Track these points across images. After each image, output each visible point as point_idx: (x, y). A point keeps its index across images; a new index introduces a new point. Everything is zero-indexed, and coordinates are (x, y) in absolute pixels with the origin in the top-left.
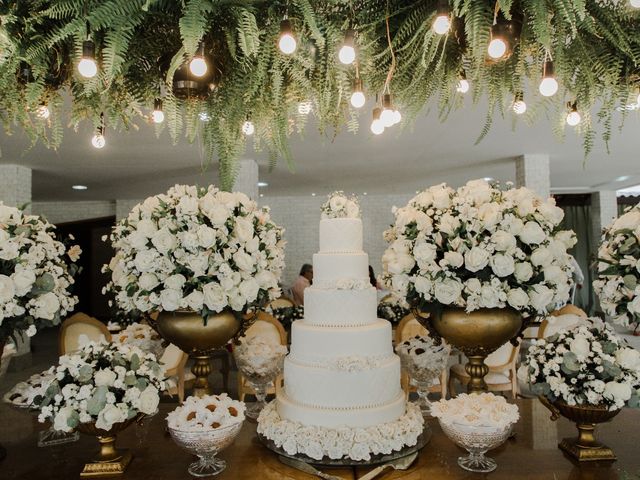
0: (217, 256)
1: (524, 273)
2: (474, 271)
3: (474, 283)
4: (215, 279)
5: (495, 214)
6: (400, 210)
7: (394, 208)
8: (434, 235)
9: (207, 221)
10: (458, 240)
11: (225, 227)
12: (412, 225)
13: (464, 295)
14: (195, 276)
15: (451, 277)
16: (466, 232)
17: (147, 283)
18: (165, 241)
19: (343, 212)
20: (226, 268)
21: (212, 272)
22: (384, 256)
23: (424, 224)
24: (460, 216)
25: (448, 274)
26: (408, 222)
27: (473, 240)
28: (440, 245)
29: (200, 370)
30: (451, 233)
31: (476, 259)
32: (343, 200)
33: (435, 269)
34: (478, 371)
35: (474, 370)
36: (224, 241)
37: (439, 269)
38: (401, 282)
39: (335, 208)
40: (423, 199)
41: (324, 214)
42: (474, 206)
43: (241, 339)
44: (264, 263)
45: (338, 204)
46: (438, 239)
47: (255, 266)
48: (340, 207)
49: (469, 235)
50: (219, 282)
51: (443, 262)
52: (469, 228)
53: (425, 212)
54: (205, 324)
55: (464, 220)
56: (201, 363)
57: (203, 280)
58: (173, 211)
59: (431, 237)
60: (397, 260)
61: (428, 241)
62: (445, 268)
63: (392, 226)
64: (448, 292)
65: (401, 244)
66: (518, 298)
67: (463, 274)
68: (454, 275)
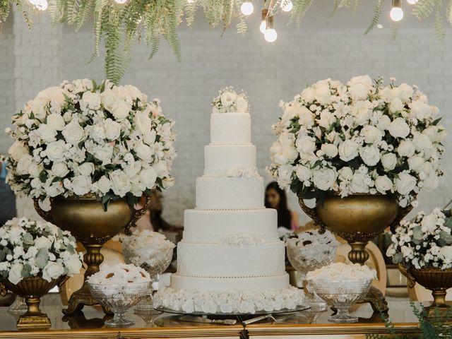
0: (121, 147)
1: (390, 162)
2: (346, 160)
3: (346, 171)
4: (119, 167)
5: (366, 111)
6: (287, 104)
7: (282, 103)
8: (314, 129)
9: (109, 115)
10: (334, 133)
11: (127, 121)
12: (295, 120)
13: (338, 181)
14: (103, 164)
15: (327, 166)
16: (340, 127)
17: (59, 170)
18: (74, 133)
19: (233, 107)
20: (129, 157)
21: (116, 161)
22: (272, 149)
23: (307, 119)
24: (335, 113)
25: (325, 163)
26: (292, 117)
27: (346, 133)
28: (319, 137)
29: (93, 258)
30: (328, 128)
31: (348, 150)
32: (233, 95)
33: (313, 159)
34: (358, 256)
35: (354, 255)
36: (127, 133)
37: (317, 159)
38: (286, 172)
39: (225, 103)
40: (308, 95)
41: (215, 109)
42: (349, 103)
43: (131, 229)
44: (161, 154)
45: (229, 100)
46: (318, 133)
47: (153, 156)
48: (231, 103)
49: (343, 129)
50: (122, 169)
51: (320, 153)
52: (343, 123)
53: (308, 107)
54: (106, 210)
55: (339, 117)
56: (93, 252)
57: (109, 167)
58: (77, 106)
59: (312, 131)
60: (282, 151)
61: (309, 135)
62: (322, 158)
63: (281, 119)
64: (325, 179)
65: (286, 137)
66: (384, 184)
67: (337, 163)
68: (330, 164)
